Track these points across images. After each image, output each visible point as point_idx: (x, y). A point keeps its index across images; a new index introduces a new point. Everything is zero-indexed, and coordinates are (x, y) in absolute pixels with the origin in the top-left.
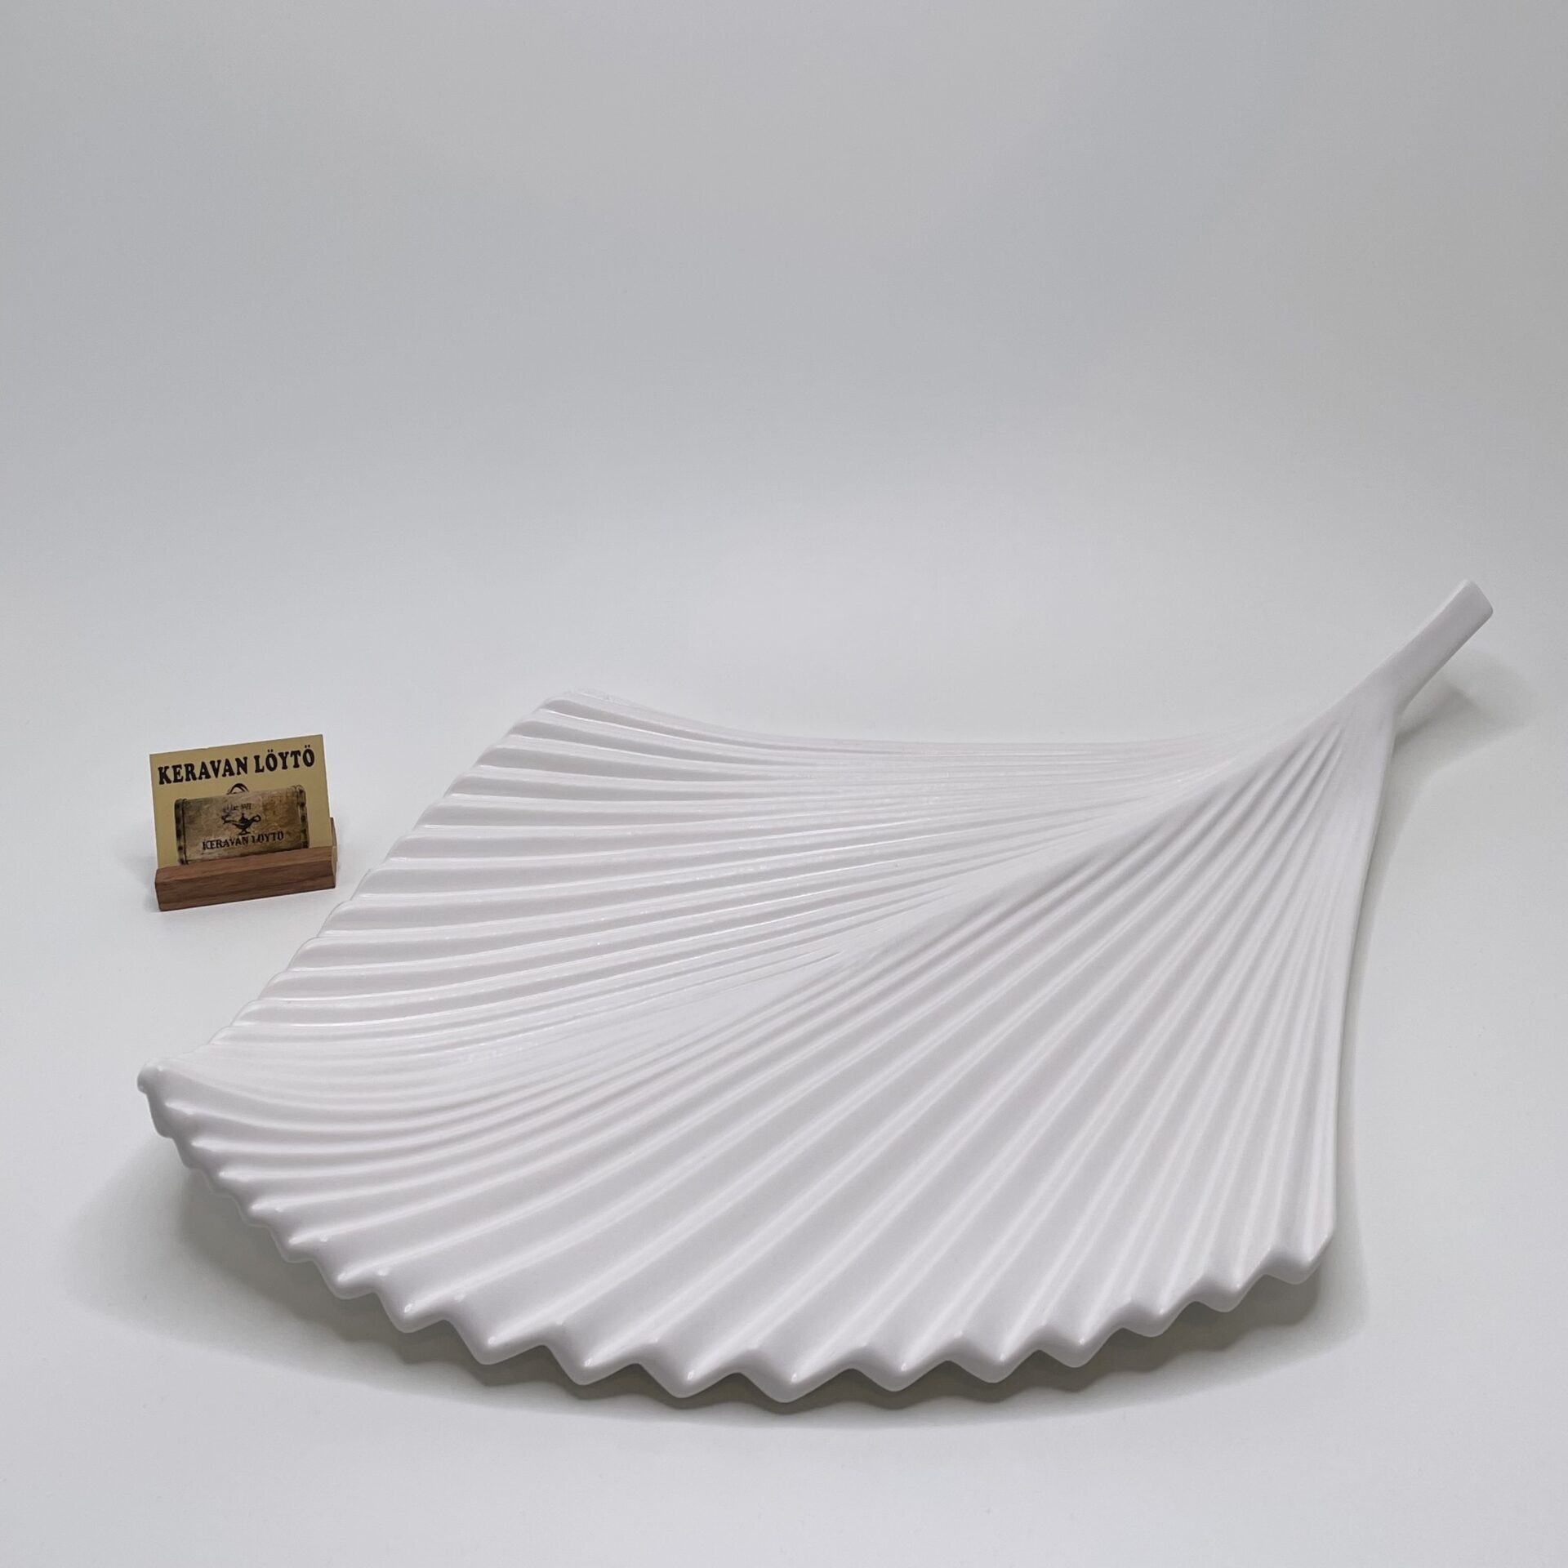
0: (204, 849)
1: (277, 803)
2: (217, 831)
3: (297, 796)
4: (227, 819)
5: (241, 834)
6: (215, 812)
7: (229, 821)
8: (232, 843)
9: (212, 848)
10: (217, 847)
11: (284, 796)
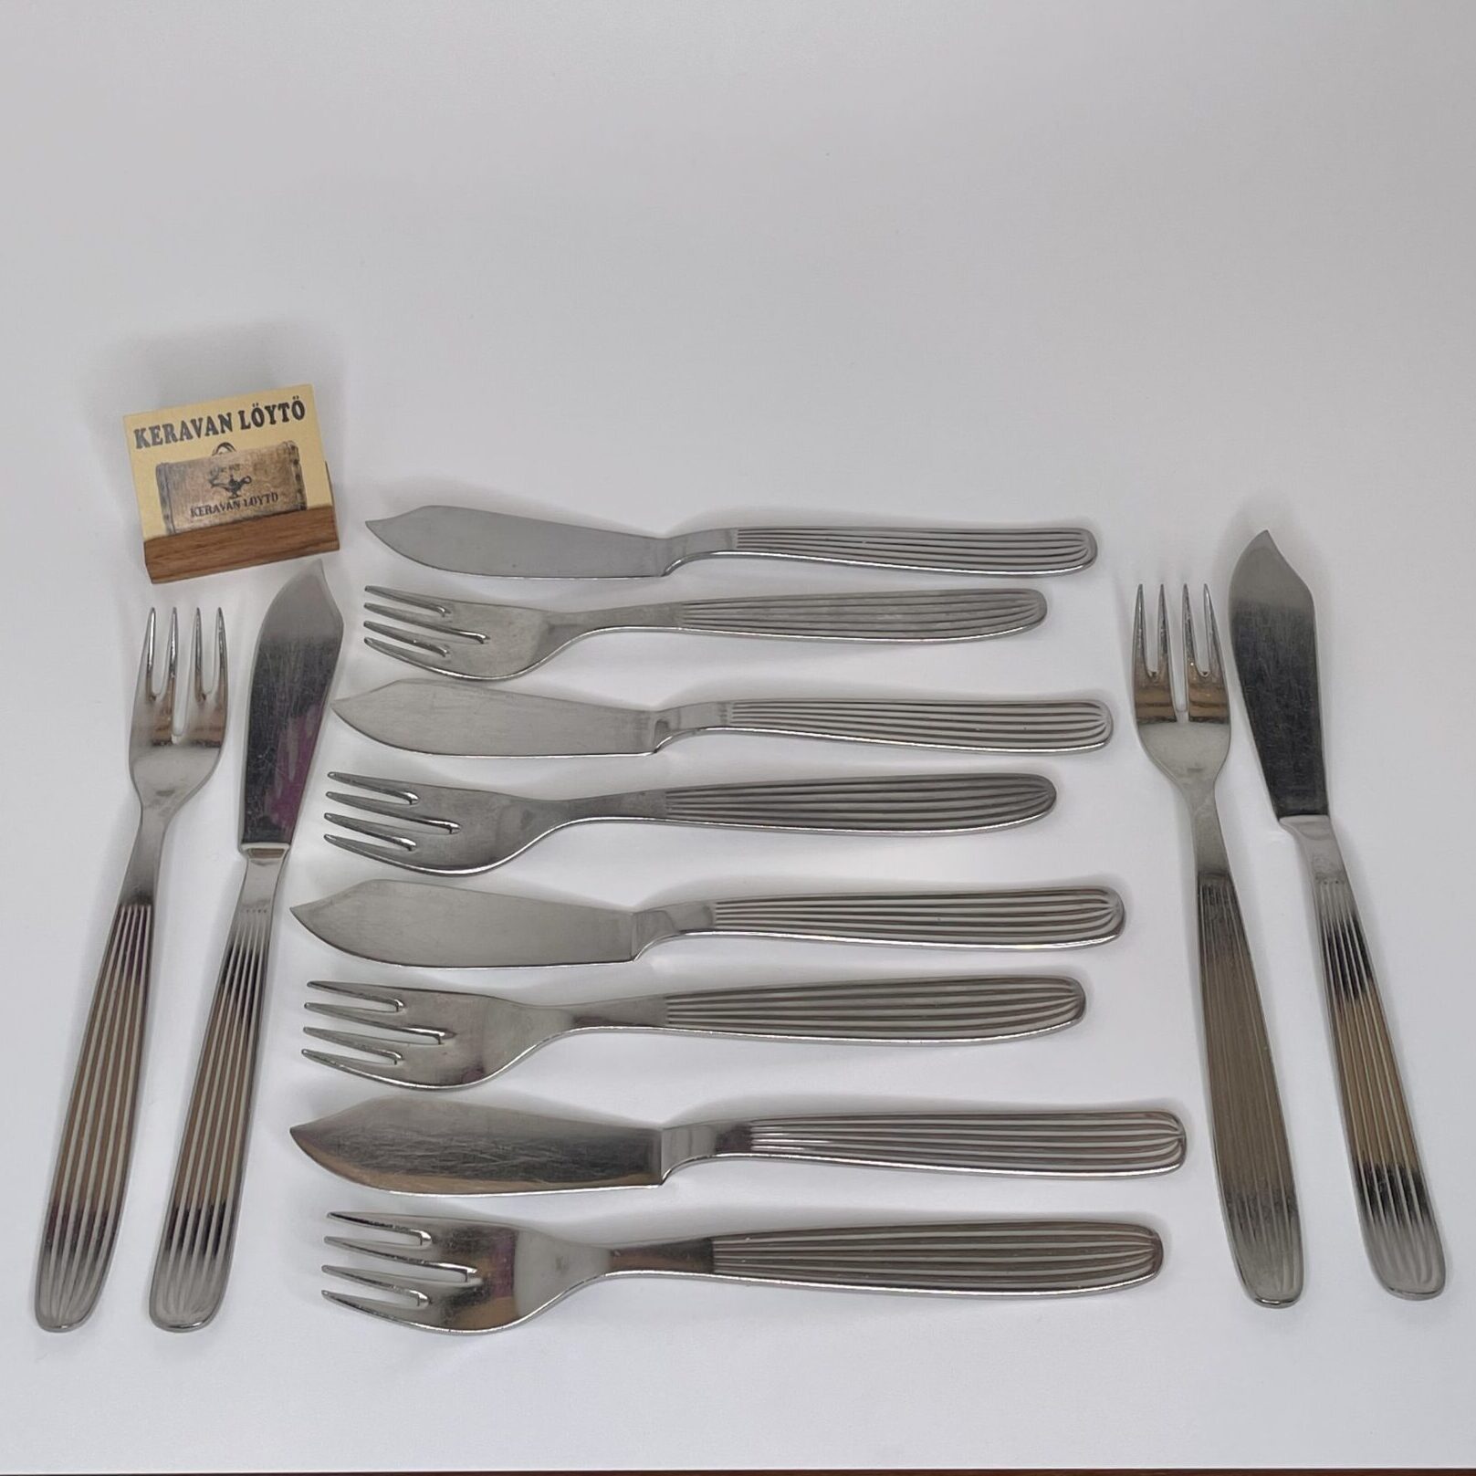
0: (193, 516)
1: (267, 463)
2: (205, 496)
3: (290, 454)
4: (215, 482)
5: (231, 498)
6: (200, 475)
7: (217, 485)
8: (223, 509)
9: (201, 515)
10: (207, 513)
11: (275, 455)
